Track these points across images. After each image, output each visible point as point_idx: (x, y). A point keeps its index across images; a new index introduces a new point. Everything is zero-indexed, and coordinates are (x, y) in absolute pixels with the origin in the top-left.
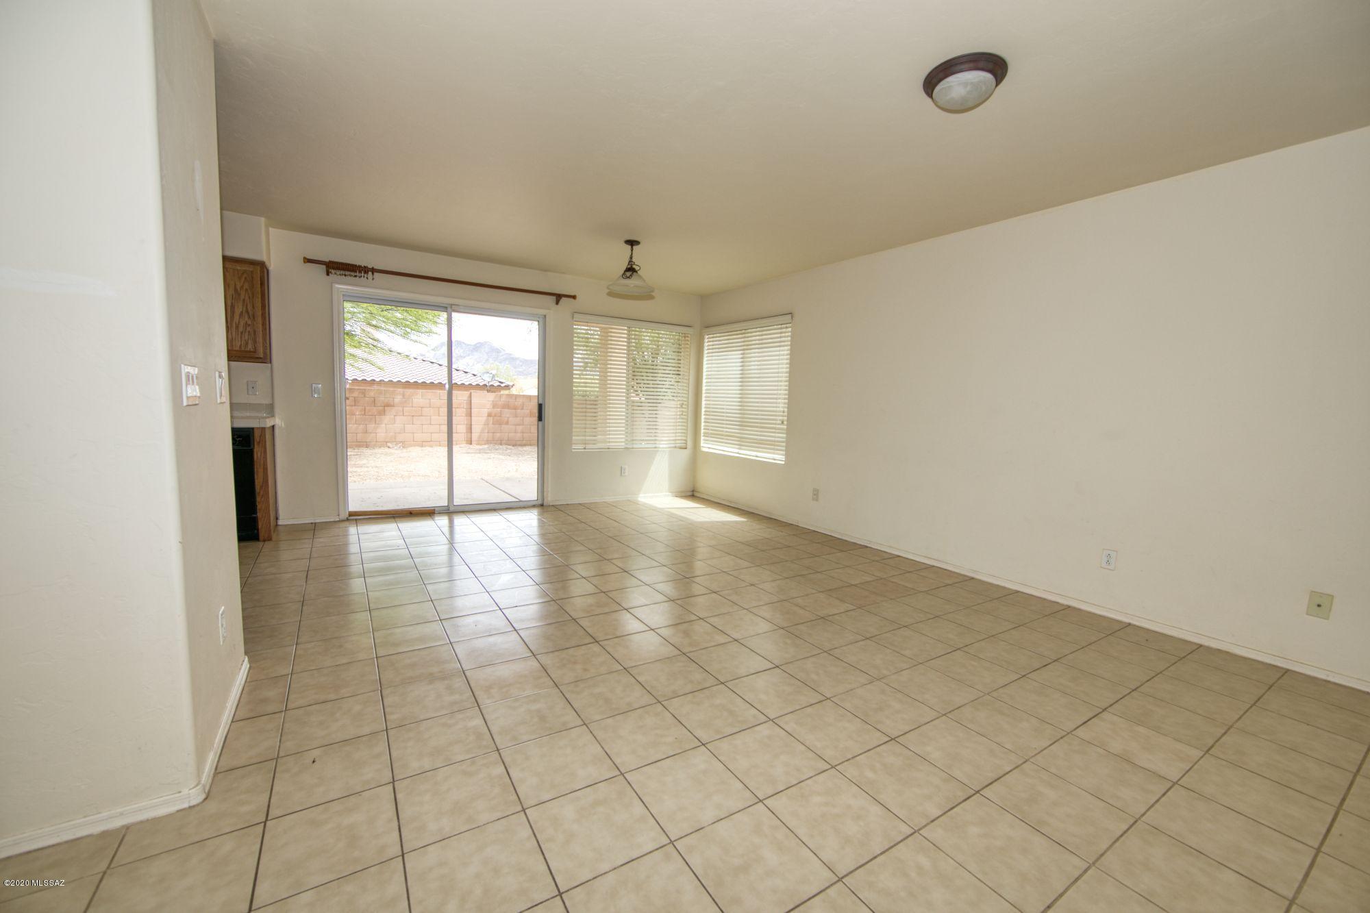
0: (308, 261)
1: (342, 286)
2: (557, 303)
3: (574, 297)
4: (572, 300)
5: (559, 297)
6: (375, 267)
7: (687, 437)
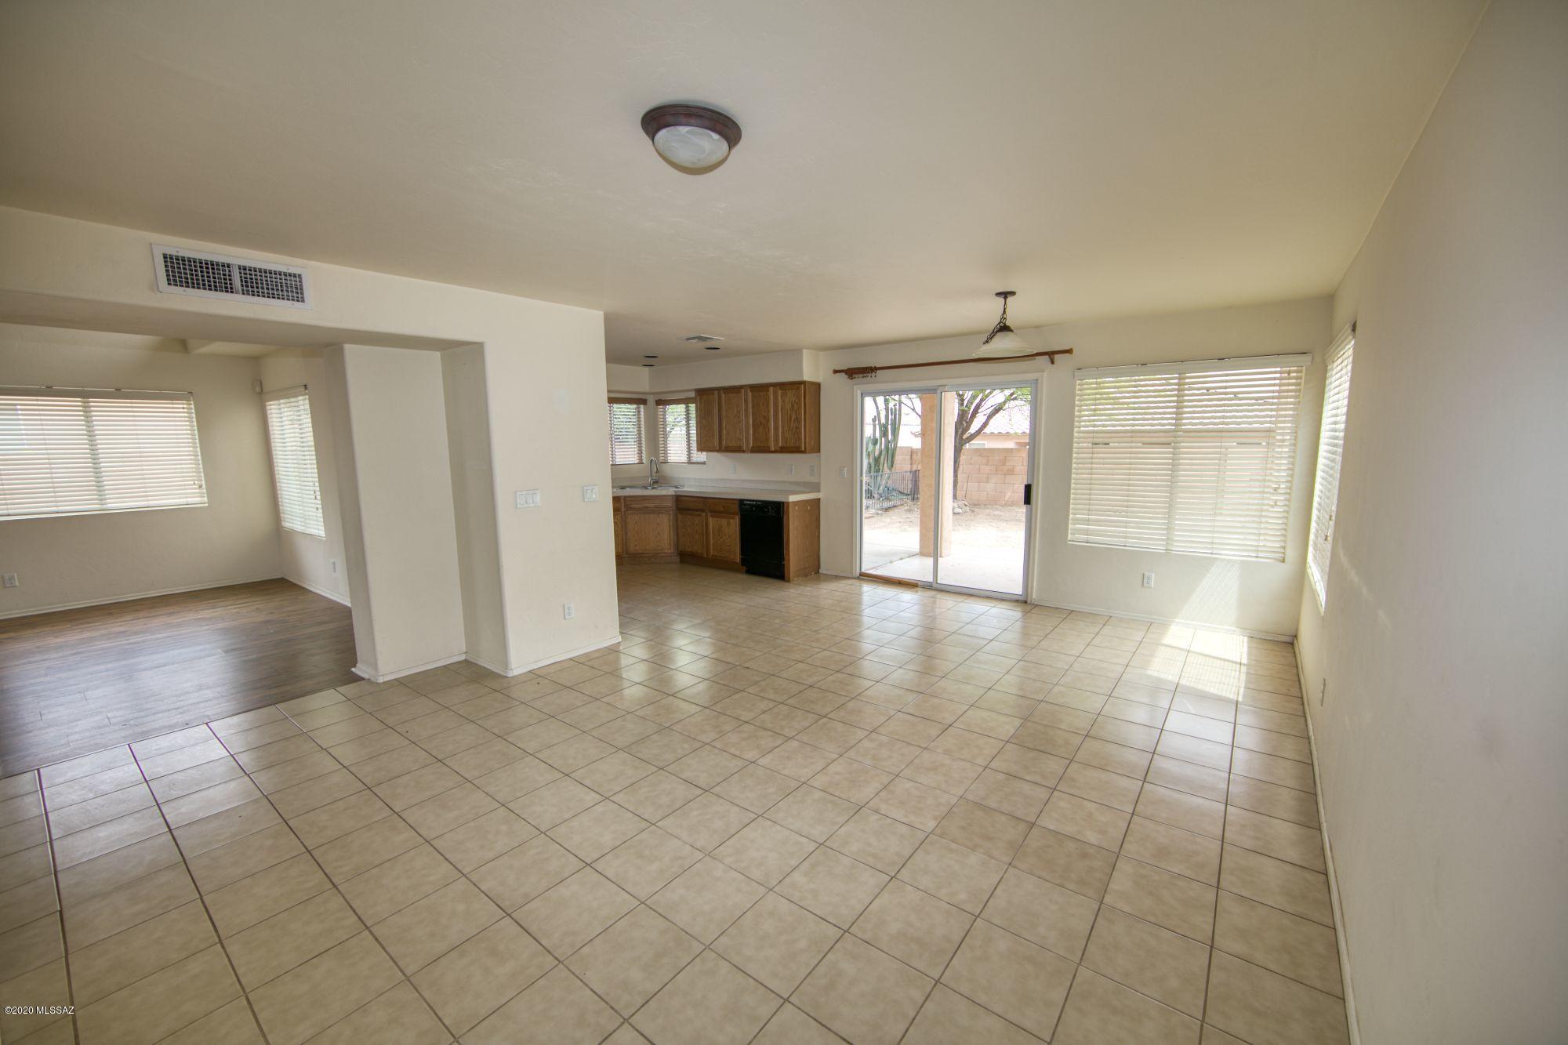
0: (836, 372)
1: (858, 386)
2: (1053, 362)
3: (1069, 351)
4: (1067, 355)
5: (1051, 355)
6: (877, 366)
7: (1285, 542)
